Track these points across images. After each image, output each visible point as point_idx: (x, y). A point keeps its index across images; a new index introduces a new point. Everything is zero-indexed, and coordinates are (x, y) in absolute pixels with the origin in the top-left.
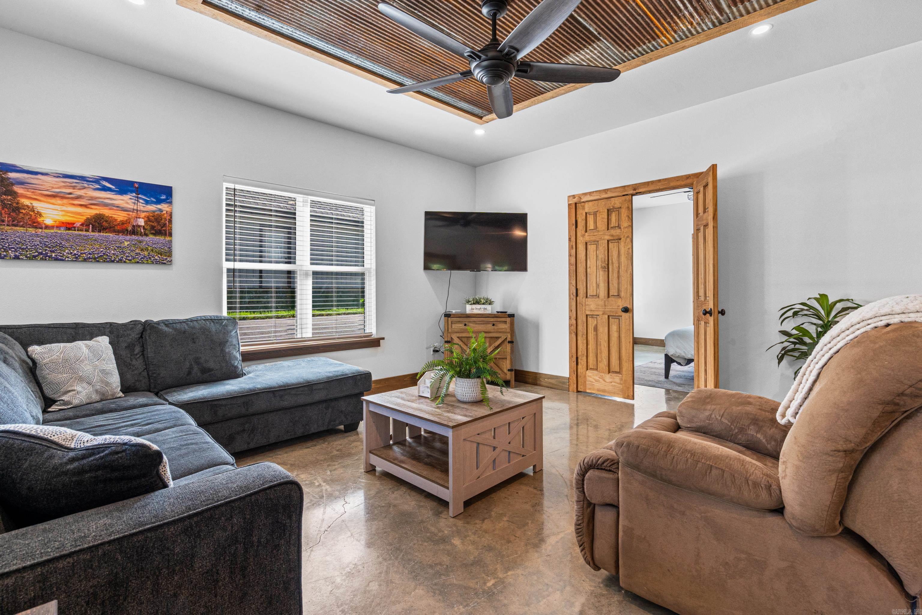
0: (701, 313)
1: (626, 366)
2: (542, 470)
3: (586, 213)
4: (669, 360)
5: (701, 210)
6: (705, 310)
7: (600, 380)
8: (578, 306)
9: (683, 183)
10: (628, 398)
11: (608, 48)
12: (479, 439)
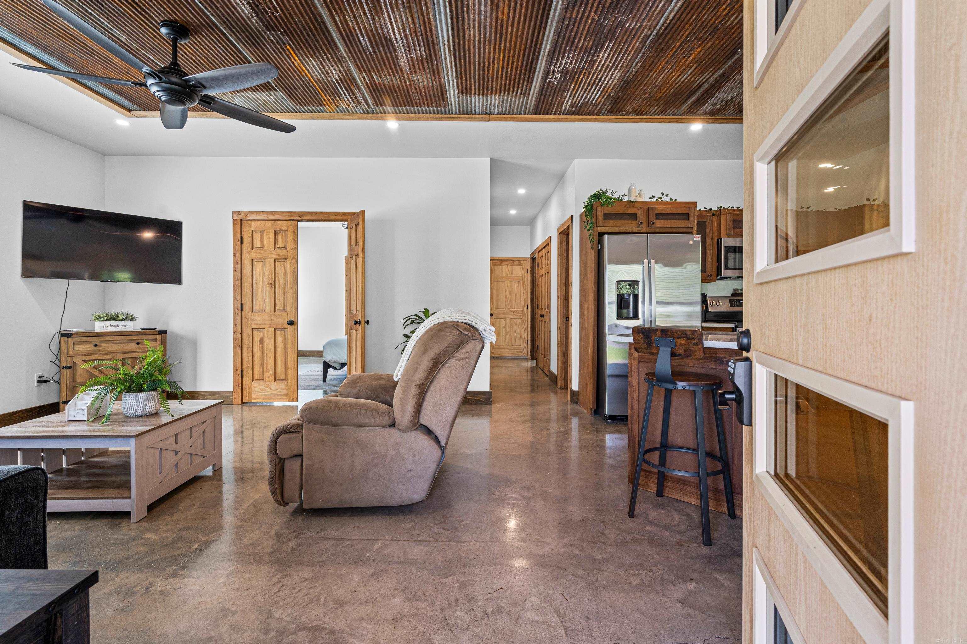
0: (353, 324)
1: (291, 373)
2: (221, 468)
3: (253, 231)
4: (327, 366)
5: (353, 243)
6: (356, 321)
7: (267, 389)
8: (243, 321)
9: (340, 218)
10: (293, 401)
11: (283, 98)
12: (161, 445)
